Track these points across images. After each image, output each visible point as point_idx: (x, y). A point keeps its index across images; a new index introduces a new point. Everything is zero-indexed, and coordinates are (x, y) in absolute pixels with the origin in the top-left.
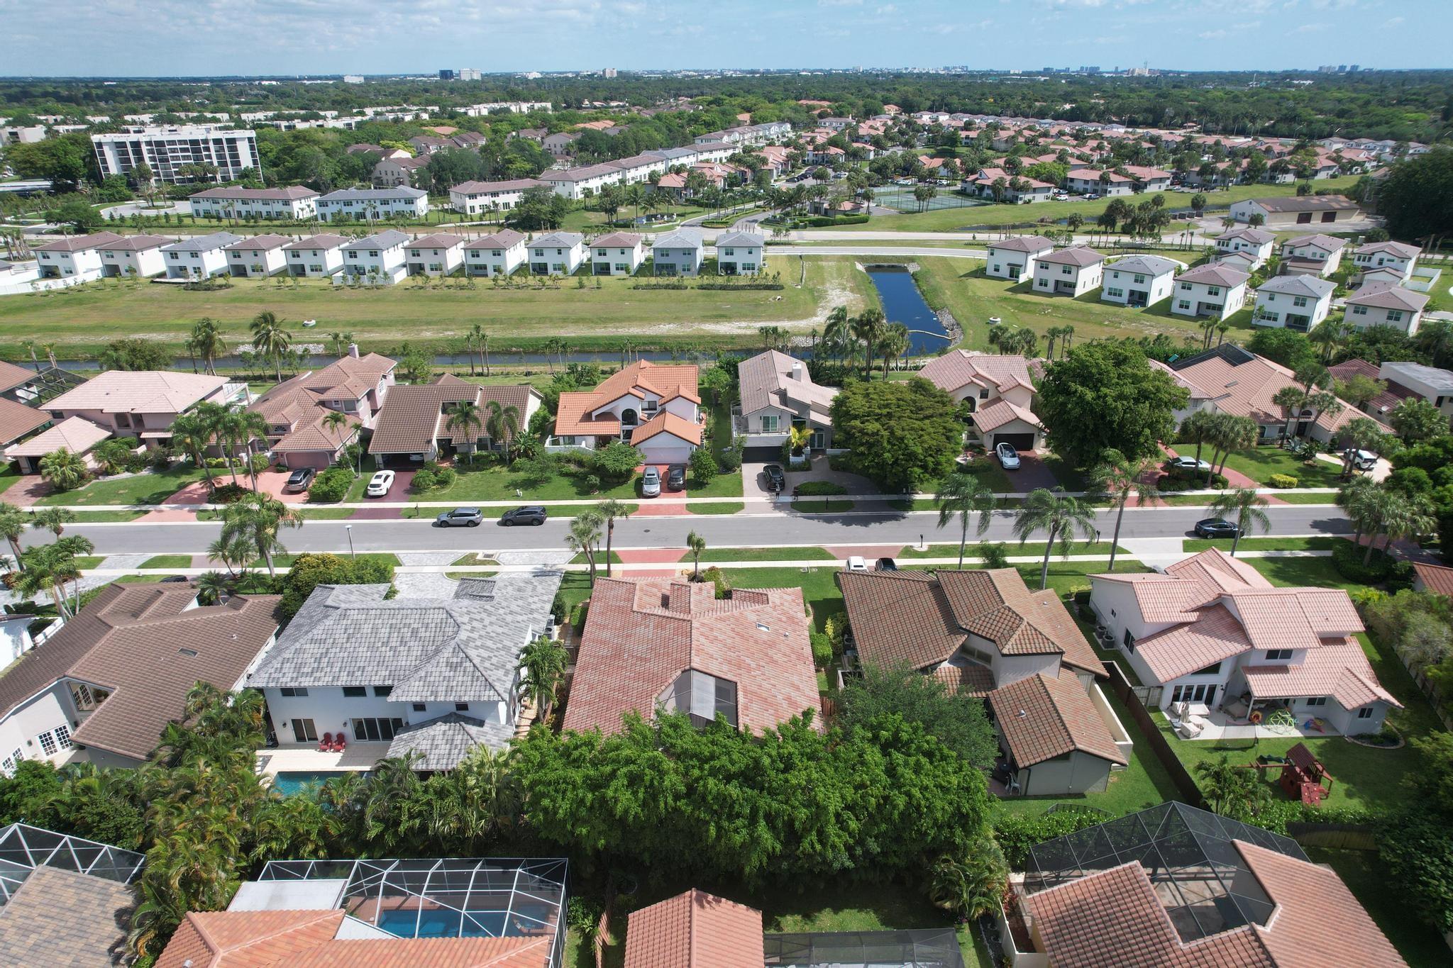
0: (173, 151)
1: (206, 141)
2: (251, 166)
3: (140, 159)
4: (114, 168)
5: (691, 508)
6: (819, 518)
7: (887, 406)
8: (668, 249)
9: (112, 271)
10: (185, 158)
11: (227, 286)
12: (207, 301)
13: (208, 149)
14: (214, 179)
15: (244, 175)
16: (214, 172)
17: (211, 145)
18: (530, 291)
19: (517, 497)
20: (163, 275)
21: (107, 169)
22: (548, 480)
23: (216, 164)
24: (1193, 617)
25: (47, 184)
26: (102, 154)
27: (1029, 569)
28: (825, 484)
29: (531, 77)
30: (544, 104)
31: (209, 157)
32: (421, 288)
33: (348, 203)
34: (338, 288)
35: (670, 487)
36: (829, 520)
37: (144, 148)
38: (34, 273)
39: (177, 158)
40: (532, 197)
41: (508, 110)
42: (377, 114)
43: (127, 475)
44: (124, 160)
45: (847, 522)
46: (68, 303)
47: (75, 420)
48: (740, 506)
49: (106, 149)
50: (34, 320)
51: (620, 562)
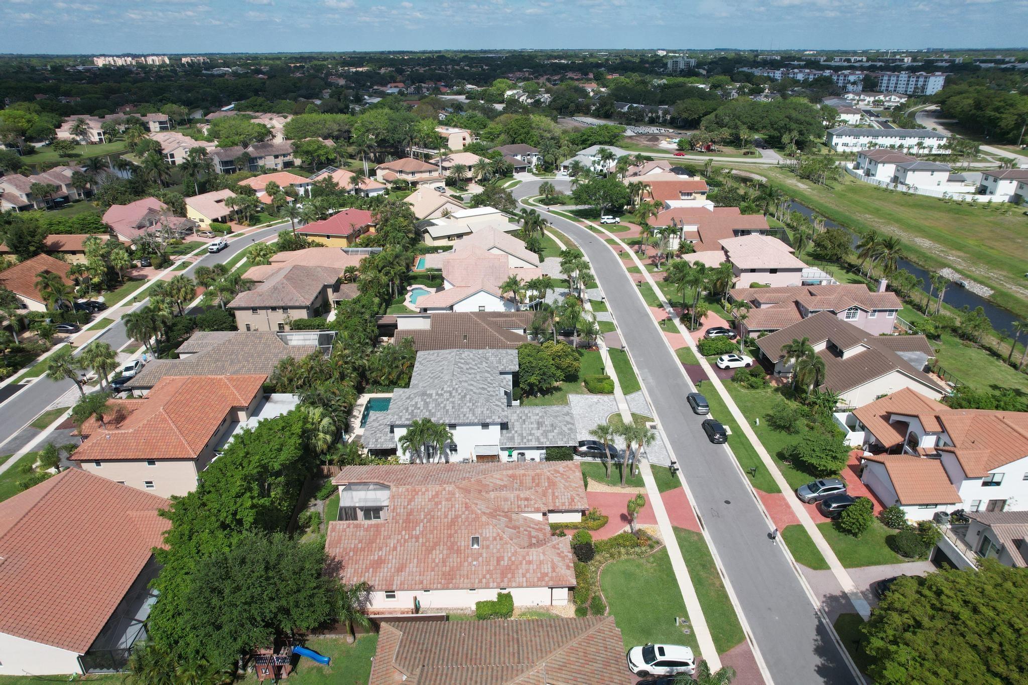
9: (1016, 199)
35: (825, 504)
38: (970, 189)
51: (661, 490)
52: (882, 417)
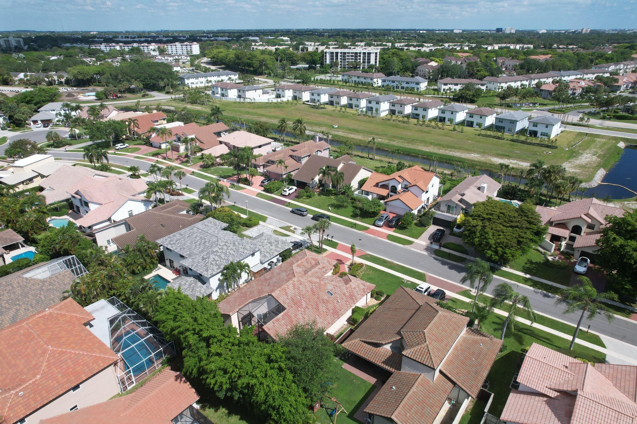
0: (348, 56)
1: (360, 53)
2: (374, 64)
3: (337, 59)
4: (328, 62)
5: (390, 237)
6: (440, 260)
7: (491, 214)
8: (503, 119)
9: (295, 98)
10: (352, 59)
11: (324, 108)
12: (314, 112)
13: (360, 56)
14: (360, 68)
15: (371, 67)
16: (360, 65)
17: (362, 55)
18: (431, 129)
19: (329, 210)
20: (308, 101)
21: (326, 61)
22: (346, 207)
23: (361, 62)
24: (553, 394)
25: (307, 66)
26: (326, 56)
27: (522, 327)
28: (459, 246)
29: (541, 32)
30: (529, 46)
31: (360, 59)
32: (389, 120)
33: (393, 82)
34: (359, 115)
35: (389, 224)
36: (444, 263)
37: (339, 54)
38: (274, 96)
39: (349, 59)
40: (467, 87)
41: (509, 47)
42: (449, 46)
43: (227, 167)
44: (332, 59)
45: (452, 267)
46: (275, 107)
47: (223, 145)
48: (411, 243)
49: (327, 54)
50: (261, 111)
51: (335, 248)
52: (374, 186)
